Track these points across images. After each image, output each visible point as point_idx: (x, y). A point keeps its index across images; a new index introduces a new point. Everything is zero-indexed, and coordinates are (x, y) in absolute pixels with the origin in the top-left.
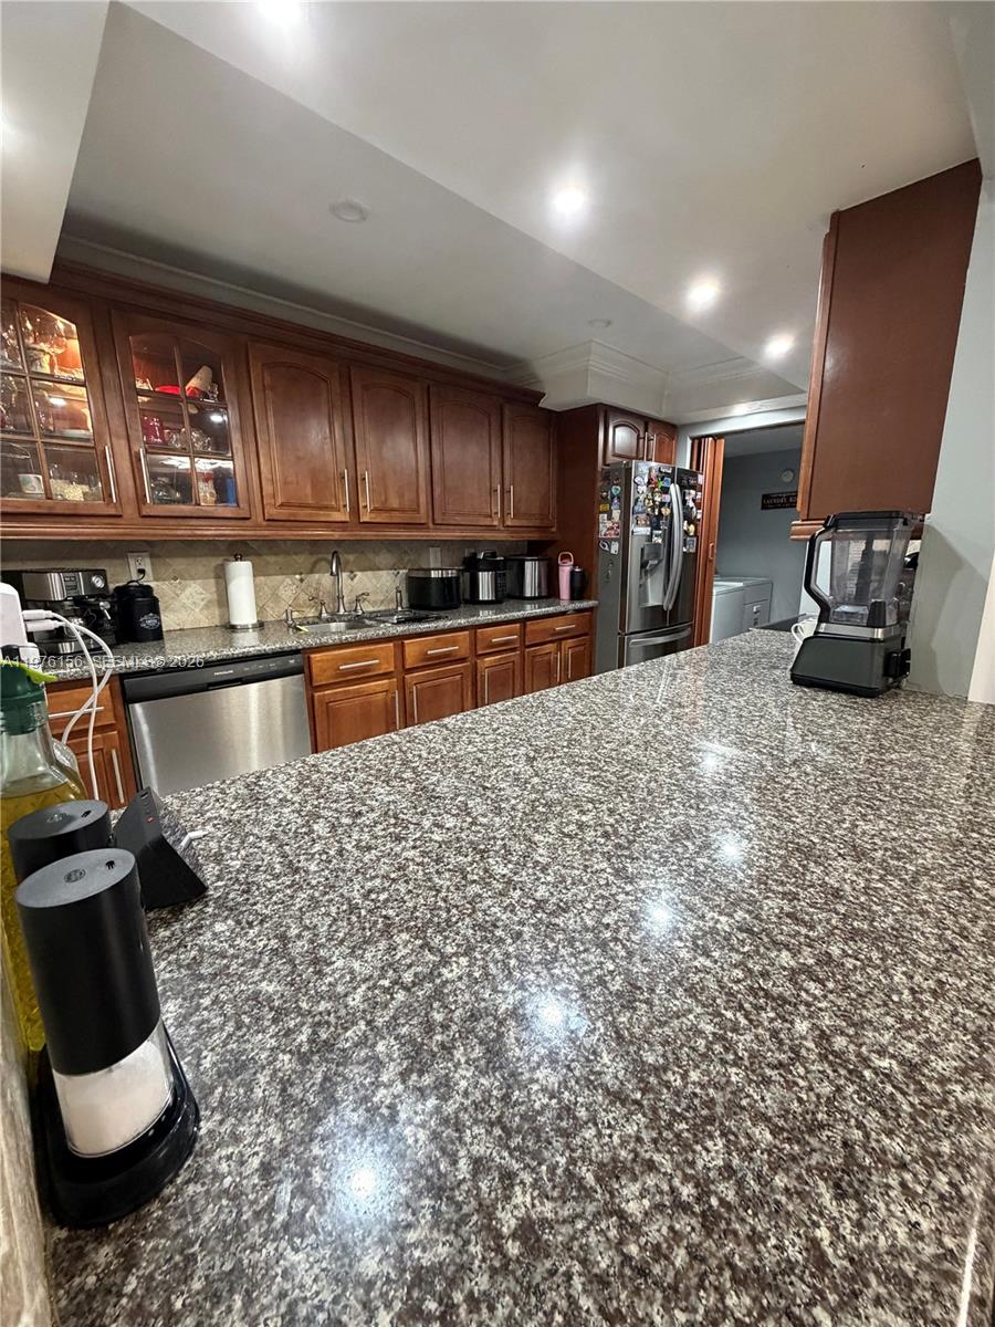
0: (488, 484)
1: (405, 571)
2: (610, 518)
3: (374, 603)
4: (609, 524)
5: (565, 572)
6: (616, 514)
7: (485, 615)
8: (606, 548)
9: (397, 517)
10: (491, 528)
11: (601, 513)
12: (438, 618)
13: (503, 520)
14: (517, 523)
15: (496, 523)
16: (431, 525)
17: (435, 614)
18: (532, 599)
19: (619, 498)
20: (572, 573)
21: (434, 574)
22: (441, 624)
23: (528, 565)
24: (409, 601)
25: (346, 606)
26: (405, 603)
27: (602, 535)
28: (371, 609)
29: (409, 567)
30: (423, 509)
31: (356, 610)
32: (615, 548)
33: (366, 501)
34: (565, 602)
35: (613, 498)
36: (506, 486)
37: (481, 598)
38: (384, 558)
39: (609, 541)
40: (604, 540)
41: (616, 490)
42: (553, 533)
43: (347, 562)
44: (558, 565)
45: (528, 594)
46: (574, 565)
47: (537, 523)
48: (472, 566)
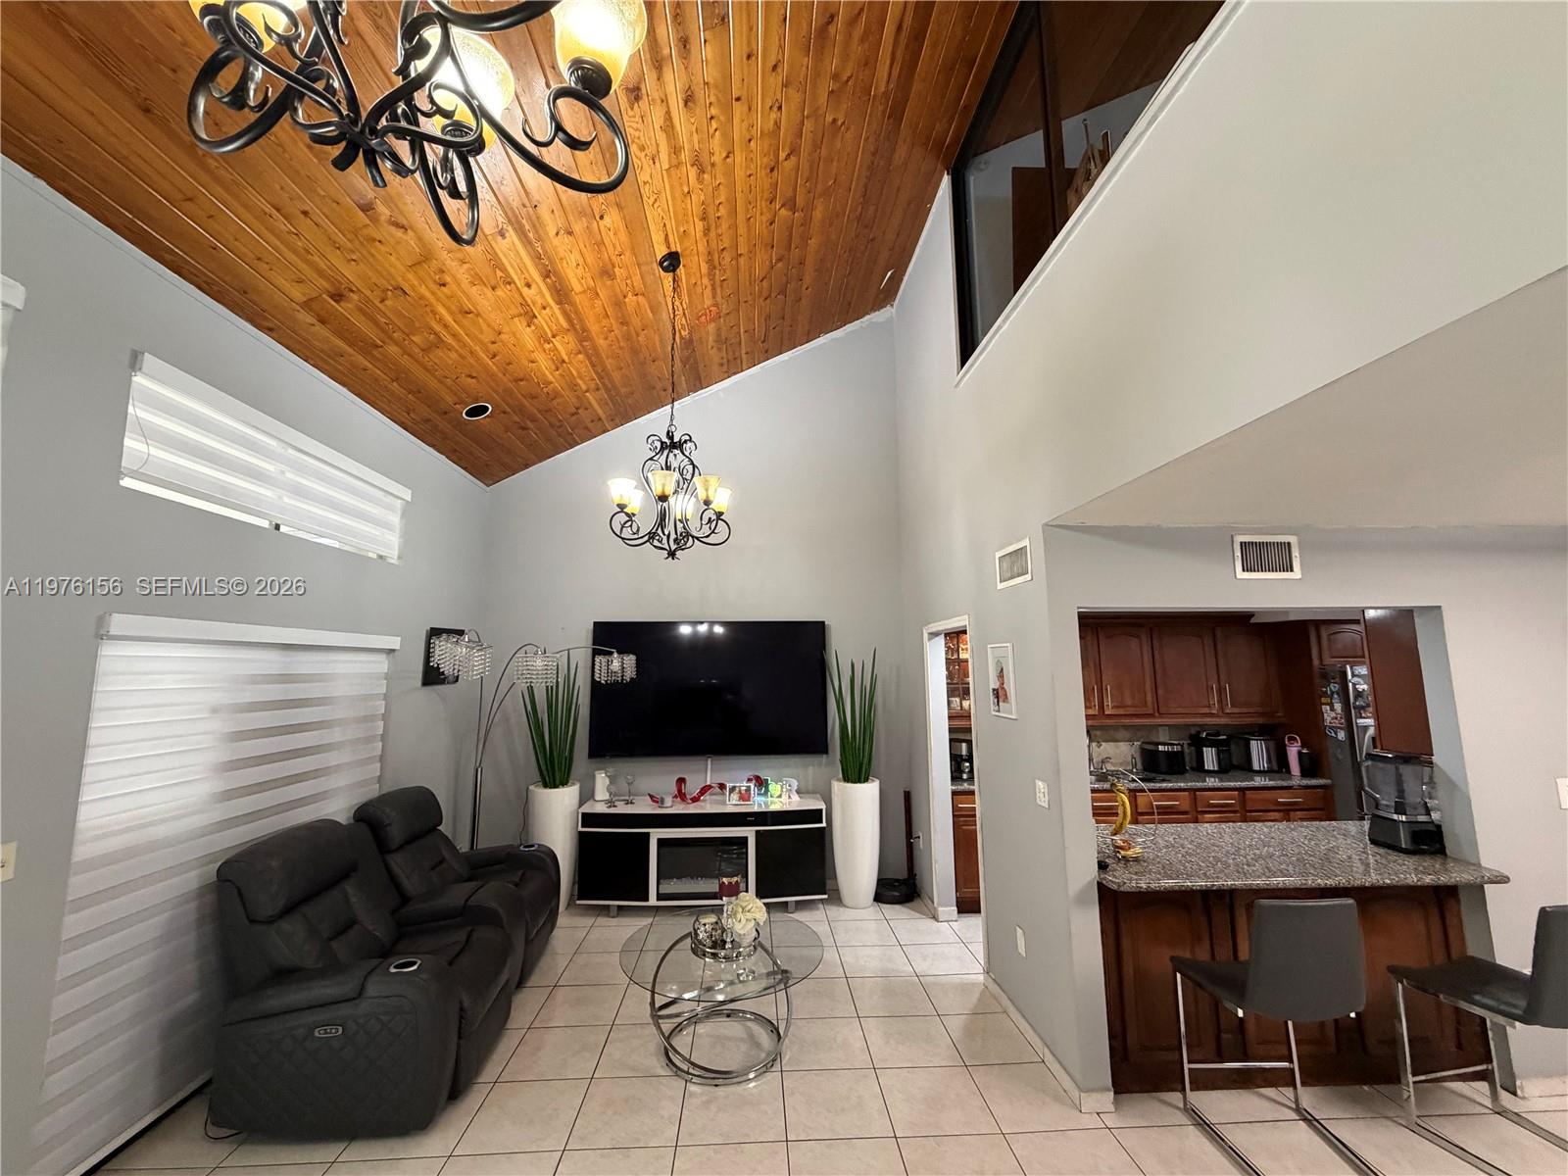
0: (1205, 683)
1: (1139, 743)
2: (1332, 709)
3: (1113, 764)
4: (1333, 714)
5: (1293, 751)
6: (1338, 707)
7: (1211, 782)
8: (1333, 735)
9: (1131, 711)
10: (1212, 715)
11: (1324, 704)
12: (1163, 781)
13: (1222, 708)
14: (1236, 710)
15: (1214, 712)
16: (1157, 714)
17: (1162, 777)
18: (1259, 772)
19: (1338, 694)
20: (1300, 753)
21: (1161, 748)
22: (1164, 785)
23: (1253, 744)
24: (1143, 764)
25: (1096, 765)
26: (1139, 766)
27: (1327, 723)
28: (1113, 768)
29: (1142, 740)
30: (1150, 704)
31: (1102, 769)
32: (1341, 735)
33: (1108, 702)
34: (1296, 777)
35: (1333, 693)
36: (1222, 684)
37: (1206, 768)
38: (1123, 734)
39: (1335, 729)
40: (1331, 728)
41: (1334, 687)
42: (1279, 717)
43: (1096, 735)
44: (1285, 745)
45: (1256, 767)
46: (1303, 746)
47: (1260, 710)
48: (1197, 743)
